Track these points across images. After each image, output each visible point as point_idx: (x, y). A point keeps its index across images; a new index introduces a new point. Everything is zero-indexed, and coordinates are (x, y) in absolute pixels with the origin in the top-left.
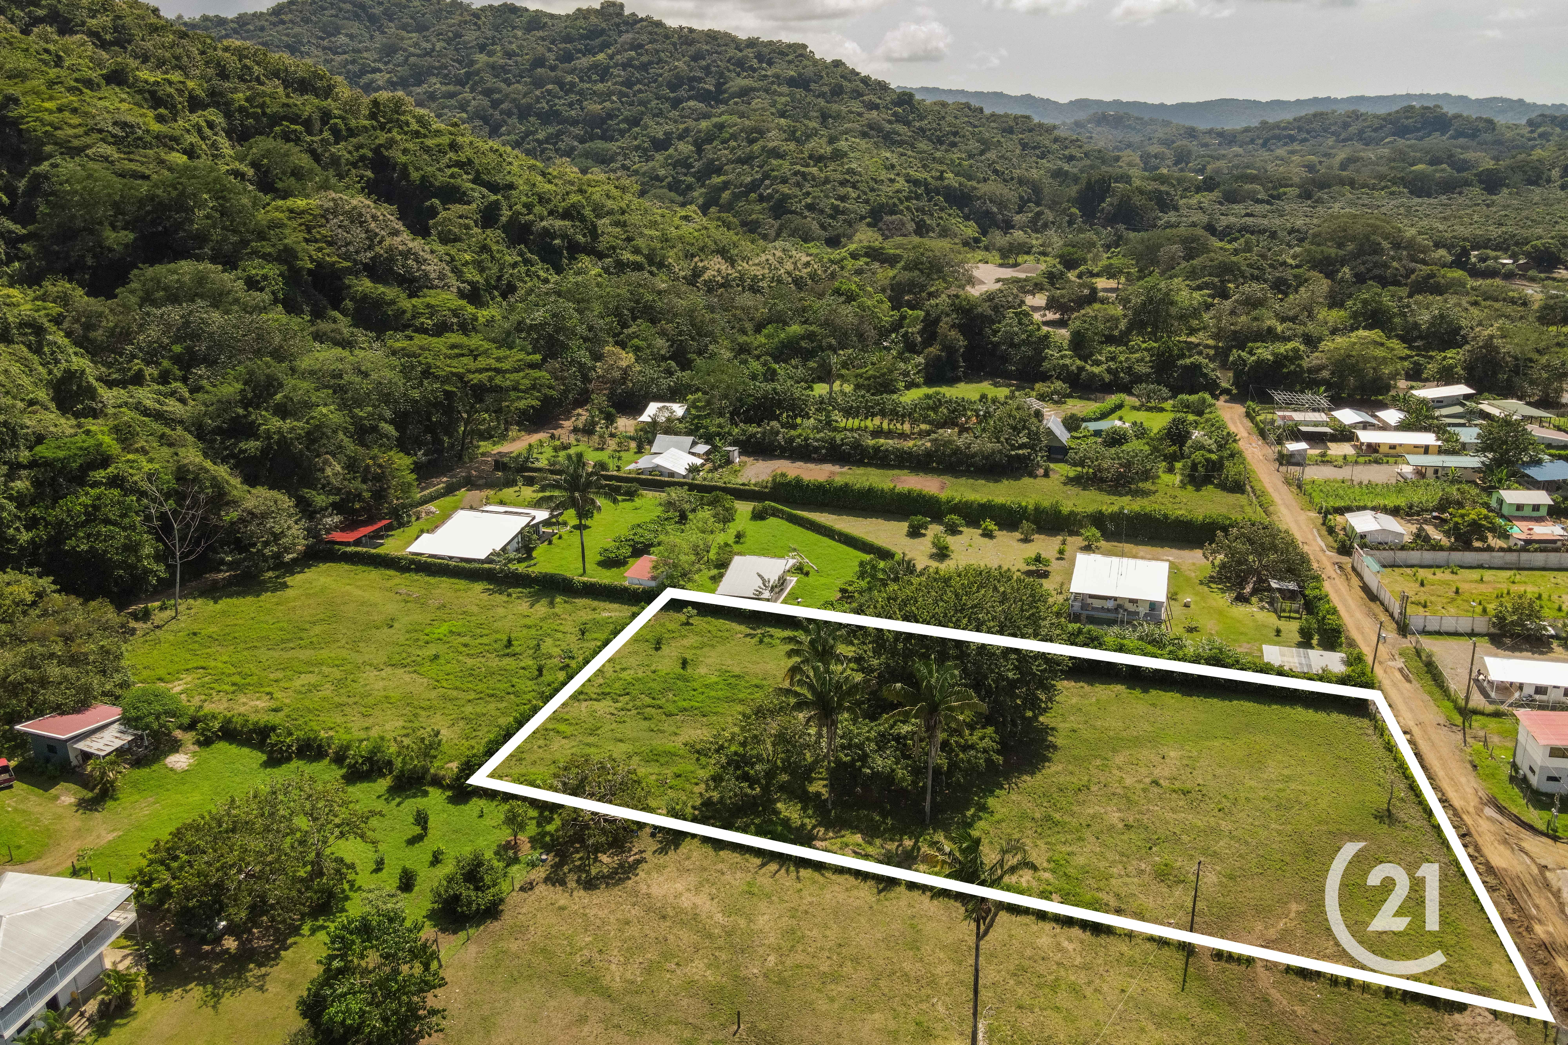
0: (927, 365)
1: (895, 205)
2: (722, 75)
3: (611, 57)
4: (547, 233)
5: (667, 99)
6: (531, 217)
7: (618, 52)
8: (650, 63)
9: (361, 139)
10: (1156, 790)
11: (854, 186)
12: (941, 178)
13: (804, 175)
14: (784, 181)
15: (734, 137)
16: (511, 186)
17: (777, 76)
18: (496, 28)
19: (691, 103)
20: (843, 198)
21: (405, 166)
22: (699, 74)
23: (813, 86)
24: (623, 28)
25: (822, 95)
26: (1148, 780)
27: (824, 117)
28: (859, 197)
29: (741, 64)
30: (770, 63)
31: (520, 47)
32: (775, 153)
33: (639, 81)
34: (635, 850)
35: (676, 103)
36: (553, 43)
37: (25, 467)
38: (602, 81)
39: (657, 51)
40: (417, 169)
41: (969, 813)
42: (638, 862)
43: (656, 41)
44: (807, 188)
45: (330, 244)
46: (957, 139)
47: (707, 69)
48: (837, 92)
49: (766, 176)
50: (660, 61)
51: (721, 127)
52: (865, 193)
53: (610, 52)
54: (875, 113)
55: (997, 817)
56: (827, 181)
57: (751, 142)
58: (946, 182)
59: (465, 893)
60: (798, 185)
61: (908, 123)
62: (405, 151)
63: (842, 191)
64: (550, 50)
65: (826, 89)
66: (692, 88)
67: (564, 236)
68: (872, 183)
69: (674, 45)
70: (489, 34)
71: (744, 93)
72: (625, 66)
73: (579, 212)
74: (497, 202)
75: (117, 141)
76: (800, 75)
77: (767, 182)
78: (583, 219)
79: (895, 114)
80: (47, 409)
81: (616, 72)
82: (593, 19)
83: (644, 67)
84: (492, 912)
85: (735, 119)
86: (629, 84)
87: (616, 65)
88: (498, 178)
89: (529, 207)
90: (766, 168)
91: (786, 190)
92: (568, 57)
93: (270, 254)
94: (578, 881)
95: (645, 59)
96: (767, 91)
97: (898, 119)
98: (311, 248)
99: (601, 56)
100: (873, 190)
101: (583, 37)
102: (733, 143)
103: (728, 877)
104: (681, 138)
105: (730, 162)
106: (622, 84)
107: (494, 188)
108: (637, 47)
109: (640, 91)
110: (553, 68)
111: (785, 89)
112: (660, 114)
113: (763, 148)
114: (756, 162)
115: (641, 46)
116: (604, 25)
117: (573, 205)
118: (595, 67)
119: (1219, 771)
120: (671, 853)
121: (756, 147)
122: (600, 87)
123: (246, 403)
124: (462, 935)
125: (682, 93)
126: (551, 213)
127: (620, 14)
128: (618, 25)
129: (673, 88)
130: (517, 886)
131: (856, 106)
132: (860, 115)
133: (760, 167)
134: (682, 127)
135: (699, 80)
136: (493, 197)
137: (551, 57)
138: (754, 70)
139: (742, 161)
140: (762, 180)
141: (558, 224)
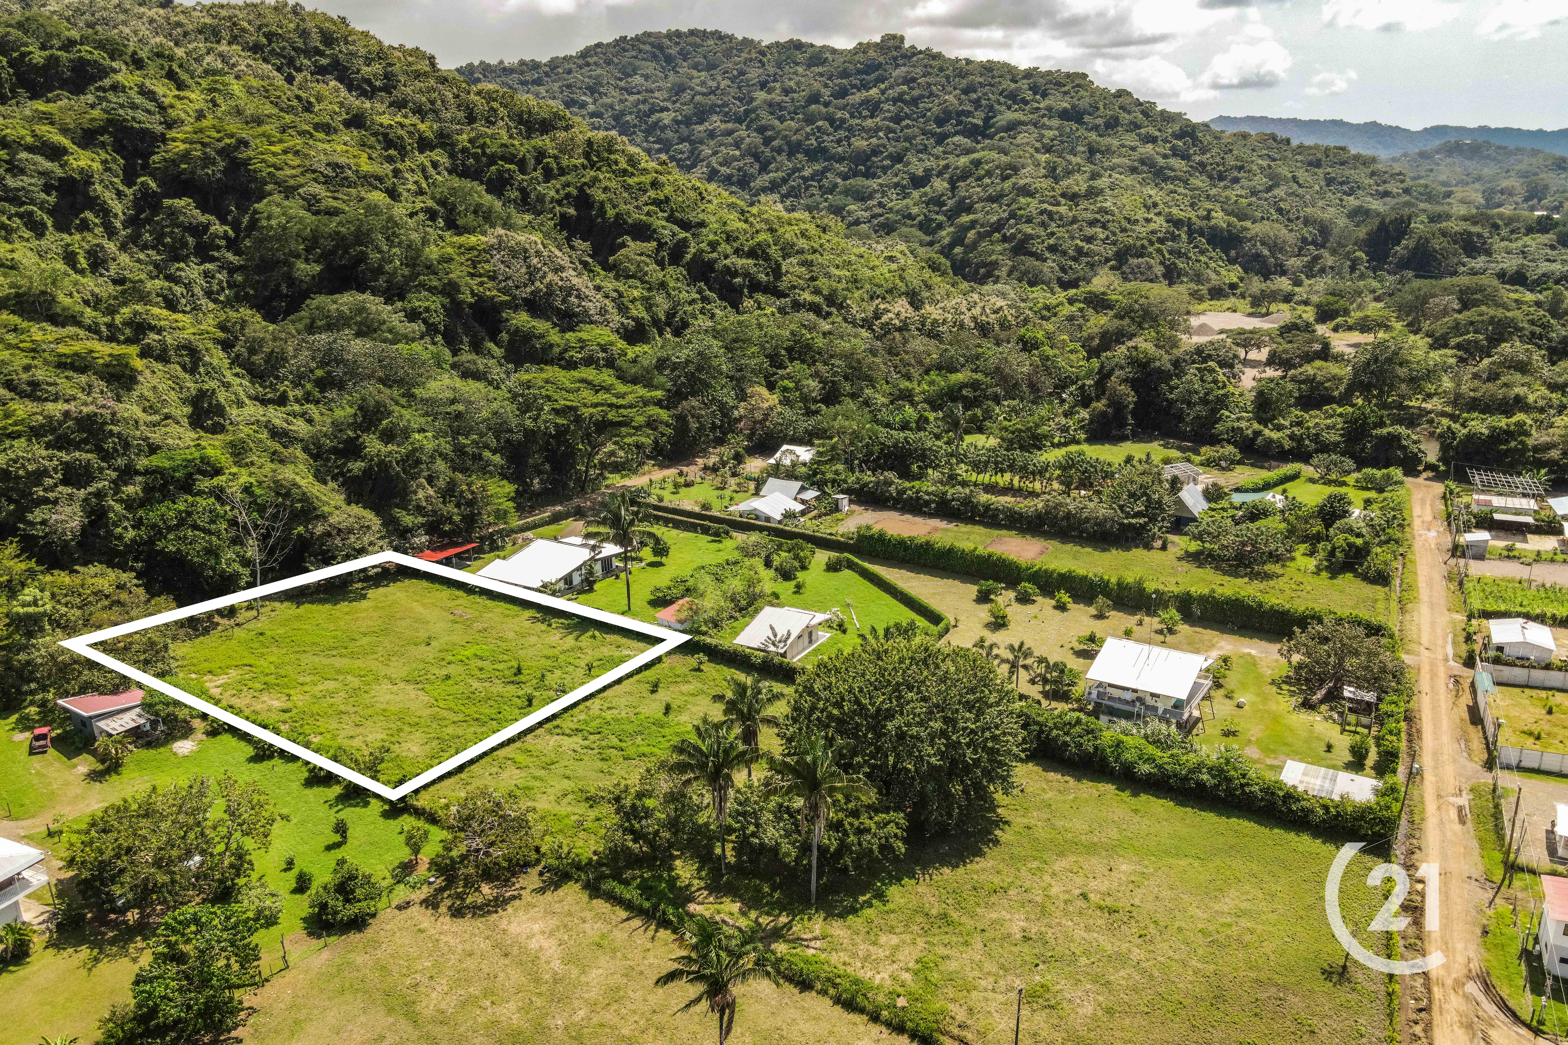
0: (1092, 420)
1: (1143, 246)
2: (991, 109)
3: (884, 92)
4: (728, 271)
5: (933, 135)
6: (715, 255)
7: (892, 87)
8: (921, 97)
9: (569, 178)
10: (1080, 903)
11: (1104, 227)
12: (1208, 217)
13: (1051, 214)
14: (1029, 220)
15: (989, 174)
16: (702, 224)
17: (1049, 109)
18: (779, 66)
19: (957, 139)
20: (1089, 239)
21: (602, 203)
22: (968, 108)
23: (1086, 118)
24: (900, 61)
26: (1077, 892)
27: (1092, 152)
28: (1107, 238)
29: (1013, 98)
30: (1044, 95)
31: (798, 84)
32: (1026, 191)
33: (907, 117)
34: (517, 886)
35: (941, 139)
36: (830, 79)
37: (140, 474)
38: (872, 117)
39: (929, 85)
40: (614, 207)
41: (862, 899)
42: (514, 898)
43: (930, 73)
44: (1053, 226)
45: (493, 278)
47: (977, 103)
48: (1112, 124)
49: (1012, 215)
50: (931, 95)
51: (977, 163)
52: (1114, 234)
53: (883, 86)
55: (890, 906)
56: (1074, 220)
57: (1005, 178)
58: (1213, 222)
59: (331, 903)
60: (1043, 224)
62: (606, 189)
63: (1089, 231)
64: (826, 86)
65: (1100, 121)
66: (959, 123)
67: (746, 275)
68: (1124, 224)
69: (948, 77)
70: (772, 70)
71: (1012, 127)
72: (895, 101)
73: (764, 251)
74: (685, 240)
75: (327, 181)
76: (1074, 107)
77: (1012, 222)
78: (767, 258)
79: (1173, 148)
80: (178, 423)
81: (886, 107)
82: (872, 53)
83: (915, 101)
84: (358, 923)
85: (994, 155)
86: (897, 119)
87: (887, 100)
88: (692, 216)
89: (713, 245)
90: (1014, 206)
91: (1030, 230)
92: (842, 93)
93: (435, 288)
94: (450, 908)
95: (916, 93)
96: (1035, 125)
97: (1176, 153)
98: (474, 282)
99: (874, 92)
100: (1124, 230)
101: (859, 72)
102: (987, 181)
103: (587, 926)
104: (939, 175)
105: (981, 200)
106: (891, 119)
107: (685, 225)
108: (910, 81)
109: (908, 127)
110: (826, 105)
111: (1055, 122)
112: (925, 150)
113: (1014, 184)
114: (1005, 201)
115: (914, 80)
116: (881, 58)
117: (759, 244)
118: (865, 102)
119: (1166, 894)
120: (548, 893)
121: (1007, 185)
122: (869, 123)
123: (355, 426)
124: (322, 942)
125: (948, 128)
126: (737, 252)
127: (900, 47)
128: (895, 58)
129: (940, 122)
130: (394, 905)
131: (1130, 139)
132: (1133, 149)
133: (1008, 205)
134: (942, 163)
135: (968, 114)
136: (683, 235)
137: (826, 93)
138: (1026, 103)
139: (992, 199)
140: (1008, 220)
141: (741, 262)
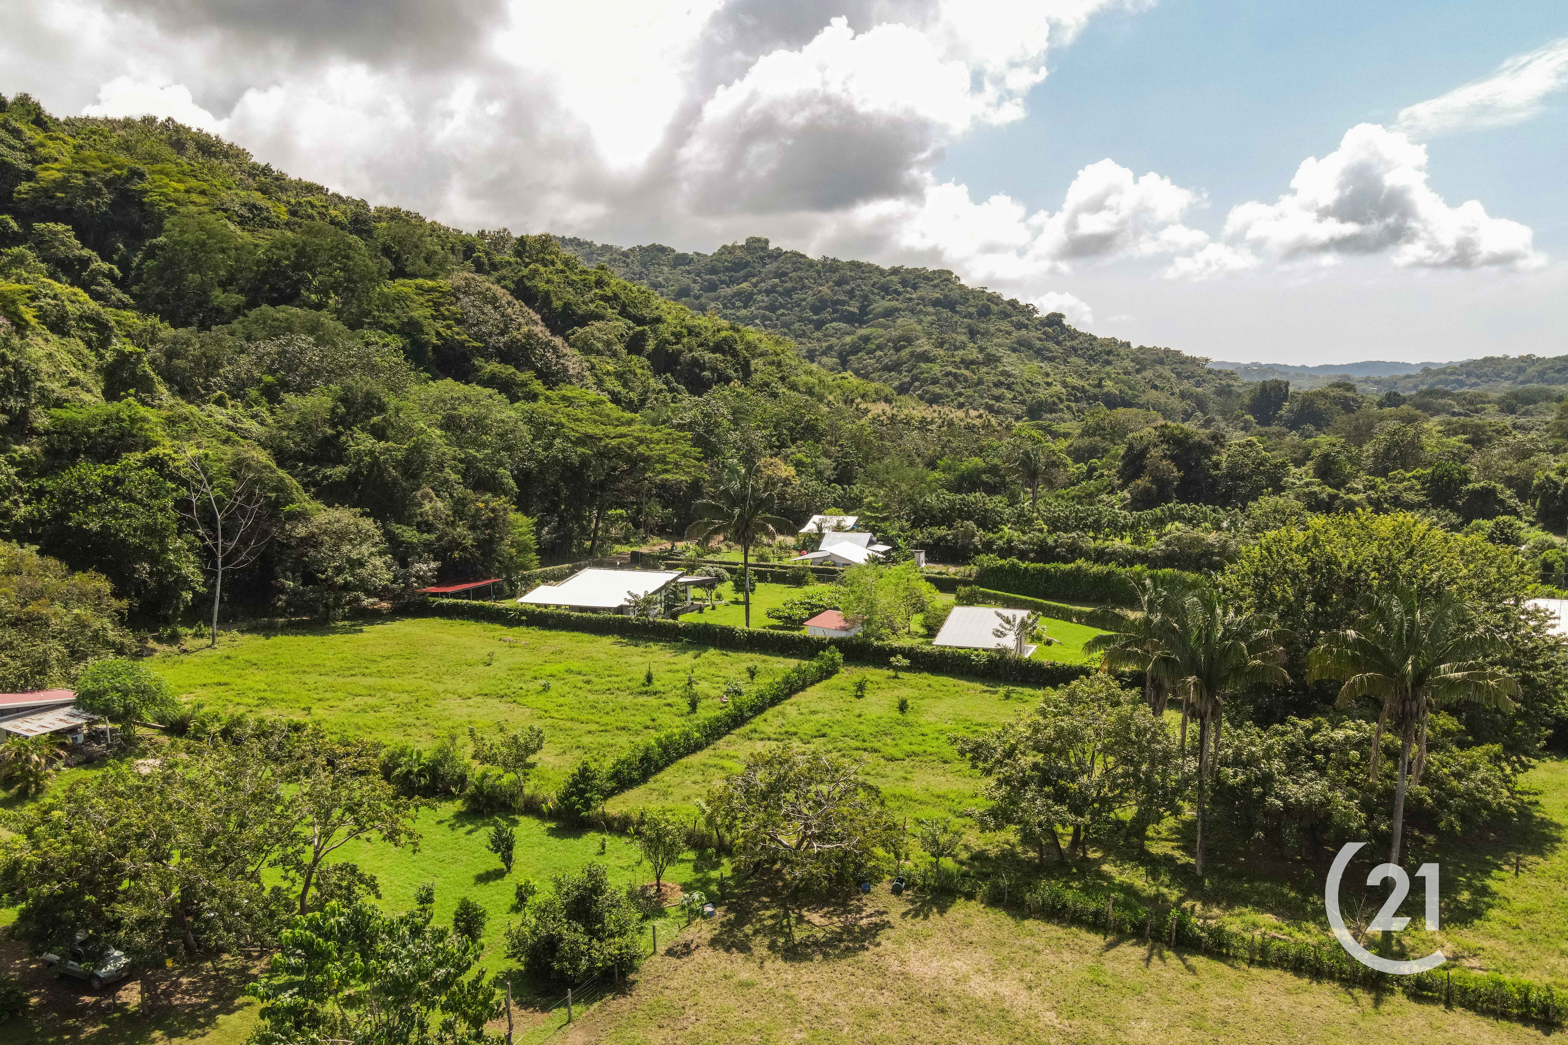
0: (1134, 499)
1: (1054, 403)
2: (865, 298)
3: (755, 285)
4: (696, 363)
5: (811, 321)
6: (679, 346)
7: (763, 281)
8: (794, 289)
11: (1009, 387)
12: (1100, 385)
13: (955, 376)
14: (935, 381)
15: (880, 347)
16: (658, 320)
17: (922, 299)
18: (644, 265)
19: (834, 324)
20: (998, 399)
21: (547, 293)
22: (843, 297)
23: (958, 308)
24: (767, 261)
25: (970, 316)
27: (972, 333)
28: (1015, 398)
29: (886, 290)
30: (915, 287)
31: (665, 280)
32: (925, 357)
33: (782, 306)
35: (819, 325)
36: (698, 275)
37: (39, 434)
38: (745, 307)
39: (801, 279)
40: (560, 299)
43: (800, 269)
44: (959, 388)
45: (459, 322)
46: (1111, 358)
47: (851, 294)
48: (984, 313)
49: (915, 379)
50: (804, 287)
51: (866, 339)
52: (1021, 394)
53: (754, 280)
54: (1024, 332)
56: (980, 382)
57: (899, 350)
58: (1106, 390)
59: (568, 936)
60: (950, 385)
61: (1058, 343)
62: (548, 281)
63: (997, 392)
64: (695, 282)
65: (972, 310)
66: (835, 311)
67: (714, 369)
68: (1028, 386)
69: (818, 272)
71: (889, 313)
72: (768, 292)
73: (730, 347)
74: (643, 333)
75: (242, 222)
76: (946, 296)
77: (917, 384)
78: (735, 354)
79: (1045, 333)
81: (759, 298)
82: (738, 253)
83: (788, 293)
84: (614, 980)
85: (881, 332)
86: (772, 308)
87: (760, 292)
88: (645, 312)
89: (678, 336)
90: (915, 371)
91: (937, 390)
92: (712, 287)
93: (392, 326)
95: (789, 285)
96: (912, 311)
97: (1048, 337)
98: (439, 325)
99: (745, 285)
100: (1029, 392)
101: (727, 269)
102: (879, 353)
104: (824, 353)
105: (876, 370)
106: (766, 308)
107: (640, 321)
108: (781, 275)
109: (783, 314)
110: (697, 297)
111: (931, 309)
112: (803, 334)
113: (912, 354)
114: (905, 367)
115: (785, 274)
116: (749, 258)
117: (725, 339)
118: (738, 294)
120: (934, 917)
121: (904, 353)
122: (743, 312)
123: (336, 423)
124: (559, 1013)
125: (825, 315)
126: (701, 345)
127: (765, 249)
128: (762, 258)
129: (816, 310)
130: (662, 948)
131: (1005, 325)
132: (1009, 333)
133: (909, 371)
134: (824, 344)
135: (843, 303)
136: (638, 329)
137: (697, 287)
138: (899, 294)
139: (888, 368)
140: (911, 384)
141: (708, 356)
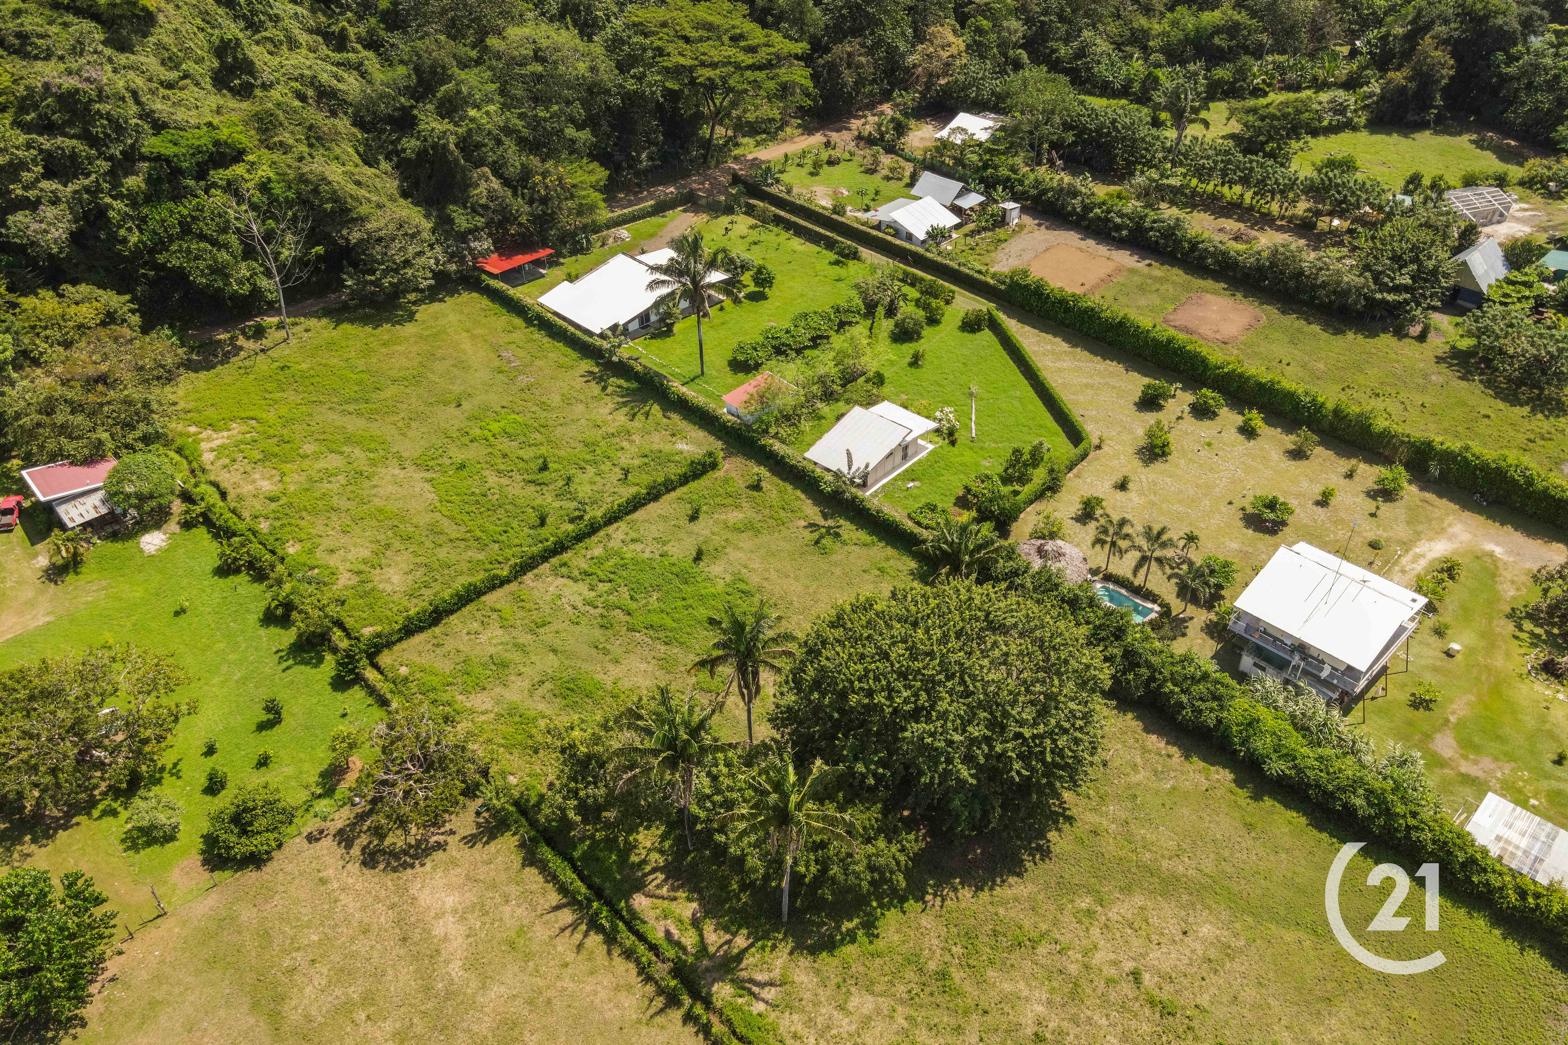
0: (1382, 97)
34: (447, 827)
41: (847, 925)
42: (438, 846)
80: (198, 84)
94: (364, 850)
103: (508, 910)
120: (478, 846)
123: (410, 92)
124: (214, 877)
130: (305, 832)
